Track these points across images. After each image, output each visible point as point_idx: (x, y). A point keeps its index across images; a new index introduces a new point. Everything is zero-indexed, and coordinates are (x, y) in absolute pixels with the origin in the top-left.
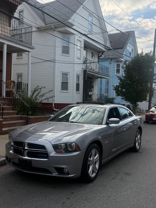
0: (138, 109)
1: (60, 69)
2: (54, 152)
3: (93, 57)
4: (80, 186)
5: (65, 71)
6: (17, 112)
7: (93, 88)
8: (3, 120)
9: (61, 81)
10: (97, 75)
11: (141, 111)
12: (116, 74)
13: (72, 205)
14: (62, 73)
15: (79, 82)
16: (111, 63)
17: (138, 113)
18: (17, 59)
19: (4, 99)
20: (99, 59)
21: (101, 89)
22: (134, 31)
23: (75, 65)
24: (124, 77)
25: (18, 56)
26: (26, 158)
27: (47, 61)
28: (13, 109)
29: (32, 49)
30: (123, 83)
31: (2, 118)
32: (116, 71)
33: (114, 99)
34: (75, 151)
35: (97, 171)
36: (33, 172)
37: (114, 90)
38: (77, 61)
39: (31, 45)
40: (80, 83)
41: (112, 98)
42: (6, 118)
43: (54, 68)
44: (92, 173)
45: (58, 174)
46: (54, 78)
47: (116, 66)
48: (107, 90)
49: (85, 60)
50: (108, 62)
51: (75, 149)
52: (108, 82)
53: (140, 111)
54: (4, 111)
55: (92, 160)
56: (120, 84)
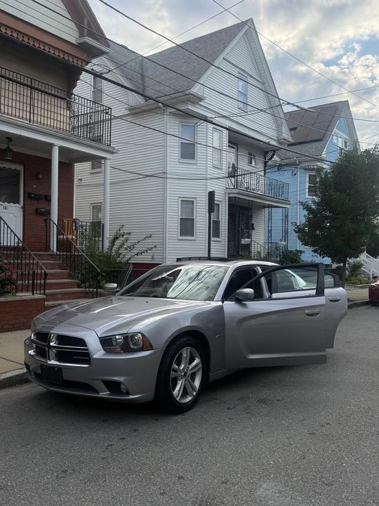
0: (363, 276)
1: (175, 192)
2: (102, 352)
3: (251, 163)
4: (155, 420)
5: (188, 194)
6: (77, 281)
7: (253, 229)
8: (45, 297)
9: (180, 217)
10: (259, 201)
11: (369, 278)
12: (307, 197)
13: (124, 449)
14: (180, 199)
15: (218, 219)
16: (295, 174)
17: (361, 283)
18: (92, 173)
19: (53, 256)
20: (265, 166)
21: (270, 231)
22: (347, 101)
23: (209, 181)
24: (317, 204)
25: (93, 168)
26: (53, 362)
27: (147, 176)
28: (70, 276)
29: (112, 153)
30: (315, 216)
31: (44, 294)
32: (307, 190)
33: (301, 252)
34: (142, 349)
35: (195, 393)
36: (64, 389)
37: (296, 232)
38: (212, 172)
39: (110, 145)
40: (220, 219)
41: (297, 251)
42: (54, 294)
43: (164, 190)
44: (182, 395)
45: (109, 395)
46: (164, 211)
47: (307, 180)
48: (286, 233)
49: (231, 169)
50: (290, 172)
51: (141, 345)
52: (287, 216)
53: (367, 279)
54: (48, 281)
55: (184, 368)
56: (309, 220)
